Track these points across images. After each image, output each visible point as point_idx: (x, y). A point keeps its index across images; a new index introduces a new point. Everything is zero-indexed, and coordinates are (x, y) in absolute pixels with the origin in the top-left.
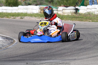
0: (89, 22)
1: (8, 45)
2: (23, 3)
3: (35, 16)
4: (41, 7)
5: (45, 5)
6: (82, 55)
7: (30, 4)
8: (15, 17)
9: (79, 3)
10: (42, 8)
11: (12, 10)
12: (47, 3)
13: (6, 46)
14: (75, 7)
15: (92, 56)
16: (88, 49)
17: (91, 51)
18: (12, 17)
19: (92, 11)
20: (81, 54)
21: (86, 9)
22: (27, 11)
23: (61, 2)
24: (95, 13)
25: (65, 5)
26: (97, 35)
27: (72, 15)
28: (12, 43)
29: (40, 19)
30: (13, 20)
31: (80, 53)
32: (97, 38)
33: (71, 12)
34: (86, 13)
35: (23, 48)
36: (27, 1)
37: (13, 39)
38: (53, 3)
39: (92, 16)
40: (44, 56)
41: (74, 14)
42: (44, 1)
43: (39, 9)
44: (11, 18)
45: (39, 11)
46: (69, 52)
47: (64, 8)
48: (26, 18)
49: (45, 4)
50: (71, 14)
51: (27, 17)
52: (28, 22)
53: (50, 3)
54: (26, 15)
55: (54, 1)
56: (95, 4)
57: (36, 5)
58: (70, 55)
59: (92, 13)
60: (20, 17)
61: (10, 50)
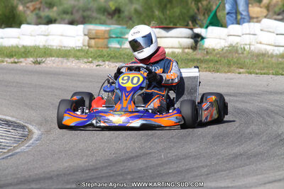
0: (240, 75)
1: (15, 145)
2: (31, 16)
3: (78, 58)
4: (90, 30)
5: (96, 24)
6: (243, 175)
8: (16, 60)
9: (200, 17)
10: (94, 32)
11: (2, 38)
12: (104, 18)
13: (10, 148)
14: (192, 29)
15: (274, 179)
16: (255, 156)
18: (9, 60)
20: (241, 173)
21: (226, 37)
23: (145, 15)
24: (252, 47)
27: (183, 52)
28: (26, 137)
29: (92, 65)
30: (13, 69)
31: (234, 168)
32: (274, 123)
33: (179, 42)
34: (225, 47)
35: (60, 152)
36: (43, 11)
37: (26, 125)
38: (119, 17)
40: (129, 177)
41: (190, 51)
42: (93, 12)
43: (85, 35)
44: (7, 61)
45: (84, 40)
46: (203, 167)
47: (159, 32)
48: (51, 63)
49: (96, 19)
50: (180, 51)
51: (53, 58)
52: (60, 74)
53: (110, 17)
54: (47, 52)
55: (123, 12)
57: (72, 23)
58: (208, 174)
59: (244, 48)
60: (32, 59)
61: (23, 160)
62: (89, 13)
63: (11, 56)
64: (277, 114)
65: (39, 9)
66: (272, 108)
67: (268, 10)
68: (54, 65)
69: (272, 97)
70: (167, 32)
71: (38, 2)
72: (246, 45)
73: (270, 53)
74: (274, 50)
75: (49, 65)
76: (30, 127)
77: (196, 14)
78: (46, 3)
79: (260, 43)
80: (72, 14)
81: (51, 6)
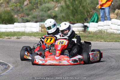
0: (101, 42)
1: (1, 72)
2: (20, 20)
3: (35, 36)
4: (42, 24)
7: (28, 21)
8: (10, 37)
9: (89, 19)
11: (7, 29)
14: (83, 24)
16: (99, 75)
17: (103, 78)
18: (7, 37)
19: (104, 29)
21: (97, 27)
22: (24, 30)
23: (66, 18)
24: (108, 31)
25: (71, 21)
26: (110, 58)
28: (6, 69)
30: (7, 41)
32: (110, 61)
33: (78, 29)
34: (97, 31)
35: (19, 75)
36: (25, 17)
38: (56, 19)
39: (103, 34)
41: (82, 32)
43: (40, 27)
45: (39, 29)
50: (78, 33)
51: (25, 36)
52: (26, 43)
54: (23, 34)
55: (58, 17)
56: (108, 20)
57: (36, 22)
59: (105, 31)
60: (16, 37)
61: (3, 78)
62: (44, 18)
63: (8, 36)
64: (112, 58)
65: (23, 16)
66: (111, 55)
67: (117, 16)
68: (25, 39)
69: (112, 51)
70: (73, 25)
71: (23, 14)
72: (105, 30)
73: (115, 33)
74: (117, 32)
75: (23, 39)
76: (9, 64)
77: (87, 17)
78: (26, 14)
79: (111, 29)
80: (37, 18)
81: (28, 15)
